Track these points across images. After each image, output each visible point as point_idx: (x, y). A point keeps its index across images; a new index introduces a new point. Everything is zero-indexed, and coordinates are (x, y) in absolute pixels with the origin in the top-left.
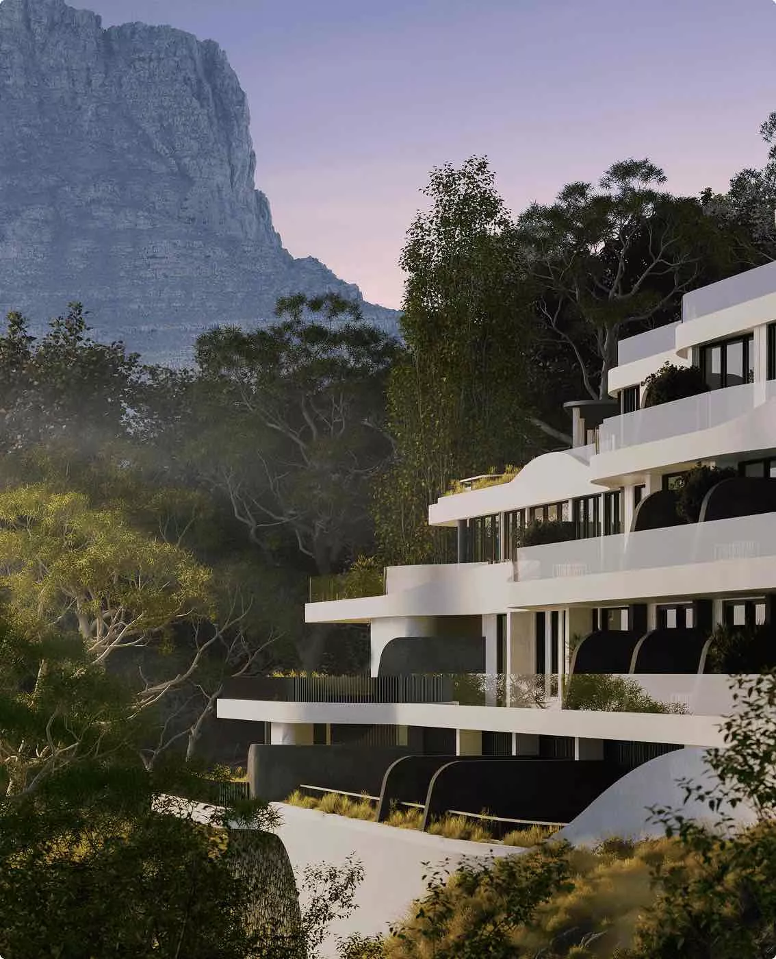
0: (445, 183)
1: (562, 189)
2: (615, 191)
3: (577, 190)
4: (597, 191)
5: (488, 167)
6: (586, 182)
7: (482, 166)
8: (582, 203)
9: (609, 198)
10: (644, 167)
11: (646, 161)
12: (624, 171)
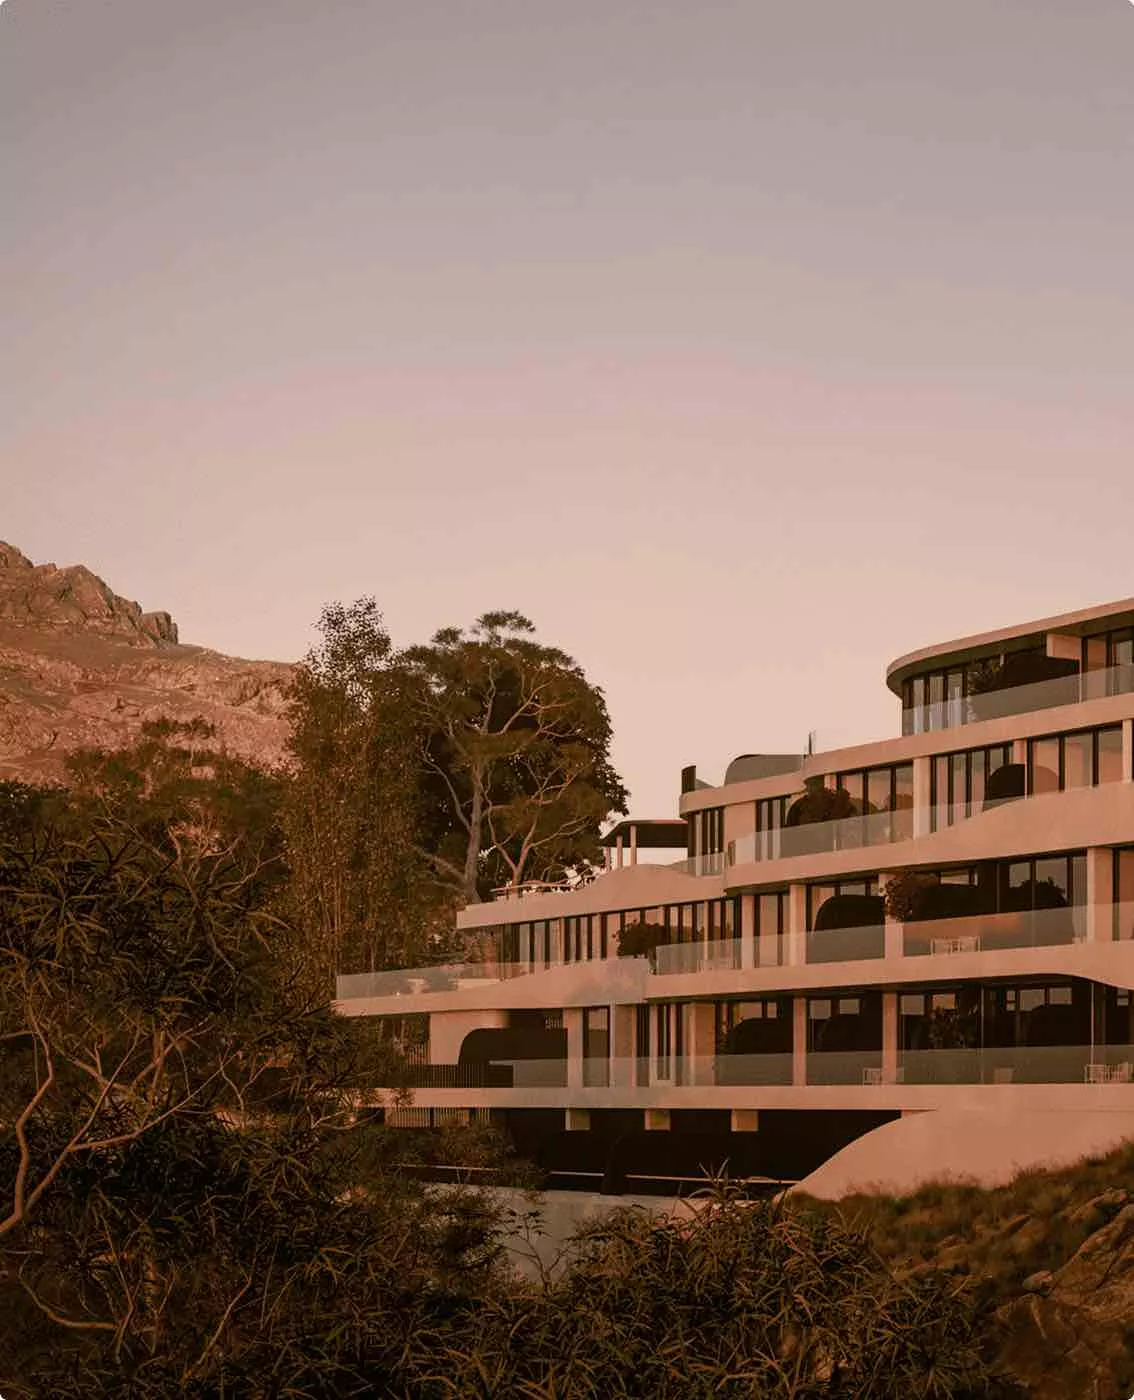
0: (335, 621)
1: (434, 633)
2: (483, 638)
3: (449, 635)
4: (467, 637)
5: (377, 608)
6: (458, 628)
7: (371, 607)
8: (452, 647)
9: (477, 644)
10: (515, 617)
11: (517, 613)
12: (493, 620)
